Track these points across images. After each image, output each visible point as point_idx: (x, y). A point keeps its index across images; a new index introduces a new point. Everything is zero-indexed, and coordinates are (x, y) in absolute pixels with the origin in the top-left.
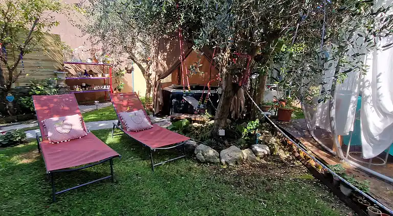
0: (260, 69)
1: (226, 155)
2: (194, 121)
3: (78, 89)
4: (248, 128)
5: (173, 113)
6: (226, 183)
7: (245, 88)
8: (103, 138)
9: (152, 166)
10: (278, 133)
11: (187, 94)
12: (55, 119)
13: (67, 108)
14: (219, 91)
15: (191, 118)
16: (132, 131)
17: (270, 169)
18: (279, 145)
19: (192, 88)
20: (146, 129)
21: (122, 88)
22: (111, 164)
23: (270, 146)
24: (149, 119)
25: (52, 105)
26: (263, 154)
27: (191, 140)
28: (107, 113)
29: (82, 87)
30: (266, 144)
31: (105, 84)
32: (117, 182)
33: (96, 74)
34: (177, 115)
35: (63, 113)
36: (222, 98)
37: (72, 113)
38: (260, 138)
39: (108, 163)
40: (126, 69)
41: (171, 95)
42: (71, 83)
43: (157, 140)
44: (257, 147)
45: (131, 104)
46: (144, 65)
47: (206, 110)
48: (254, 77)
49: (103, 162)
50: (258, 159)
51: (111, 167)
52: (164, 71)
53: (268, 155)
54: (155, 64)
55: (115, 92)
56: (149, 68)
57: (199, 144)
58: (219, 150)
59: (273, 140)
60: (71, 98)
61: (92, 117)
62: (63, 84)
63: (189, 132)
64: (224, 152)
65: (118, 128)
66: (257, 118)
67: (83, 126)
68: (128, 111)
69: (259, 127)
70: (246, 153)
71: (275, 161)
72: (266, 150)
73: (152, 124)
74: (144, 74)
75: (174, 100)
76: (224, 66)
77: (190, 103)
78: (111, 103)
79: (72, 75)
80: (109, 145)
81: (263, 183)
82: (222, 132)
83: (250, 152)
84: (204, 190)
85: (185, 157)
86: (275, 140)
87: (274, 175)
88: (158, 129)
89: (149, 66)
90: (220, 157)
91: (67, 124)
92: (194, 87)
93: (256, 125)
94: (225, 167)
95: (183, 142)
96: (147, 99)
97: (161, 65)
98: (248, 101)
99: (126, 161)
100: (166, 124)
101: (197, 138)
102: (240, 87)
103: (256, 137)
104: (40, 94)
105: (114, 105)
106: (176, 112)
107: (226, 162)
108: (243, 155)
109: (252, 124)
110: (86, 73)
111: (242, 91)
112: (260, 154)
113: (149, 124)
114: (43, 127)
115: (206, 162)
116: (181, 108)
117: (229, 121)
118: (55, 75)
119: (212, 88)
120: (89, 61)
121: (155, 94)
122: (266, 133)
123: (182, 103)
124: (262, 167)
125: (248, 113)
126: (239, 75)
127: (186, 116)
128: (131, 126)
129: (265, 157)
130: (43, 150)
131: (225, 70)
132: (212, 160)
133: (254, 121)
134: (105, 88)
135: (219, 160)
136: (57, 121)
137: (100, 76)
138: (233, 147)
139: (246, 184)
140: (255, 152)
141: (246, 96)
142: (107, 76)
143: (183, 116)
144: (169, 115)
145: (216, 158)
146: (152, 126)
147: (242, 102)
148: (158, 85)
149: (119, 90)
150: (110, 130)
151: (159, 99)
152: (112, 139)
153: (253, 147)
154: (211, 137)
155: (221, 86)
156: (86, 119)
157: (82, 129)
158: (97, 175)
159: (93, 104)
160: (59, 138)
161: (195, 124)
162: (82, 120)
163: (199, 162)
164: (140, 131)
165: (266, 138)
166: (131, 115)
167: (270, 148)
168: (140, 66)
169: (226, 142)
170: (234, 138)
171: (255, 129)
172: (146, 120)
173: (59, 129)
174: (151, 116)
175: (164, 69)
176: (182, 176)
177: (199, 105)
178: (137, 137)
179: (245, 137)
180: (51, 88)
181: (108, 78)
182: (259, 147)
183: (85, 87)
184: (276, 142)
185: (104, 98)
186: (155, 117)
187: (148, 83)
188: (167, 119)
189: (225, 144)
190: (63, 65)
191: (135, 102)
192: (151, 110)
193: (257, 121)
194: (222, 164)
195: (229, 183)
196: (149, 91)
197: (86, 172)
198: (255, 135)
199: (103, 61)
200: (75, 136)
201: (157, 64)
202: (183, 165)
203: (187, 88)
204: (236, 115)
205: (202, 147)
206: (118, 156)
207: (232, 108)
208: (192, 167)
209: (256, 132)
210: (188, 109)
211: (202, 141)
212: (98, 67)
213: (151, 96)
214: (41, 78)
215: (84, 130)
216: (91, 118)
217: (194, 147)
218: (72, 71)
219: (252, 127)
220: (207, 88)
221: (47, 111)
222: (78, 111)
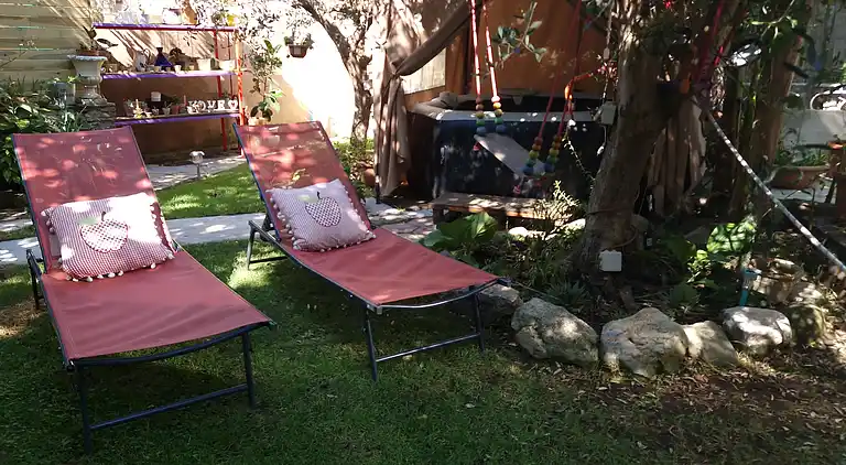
0: (764, 26)
1: (623, 340)
2: (516, 222)
3: (138, 113)
4: (712, 247)
5: (442, 192)
6: (618, 432)
7: (705, 104)
8: (220, 269)
9: (371, 366)
10: (834, 269)
11: (490, 127)
12: (81, 205)
13: (110, 174)
14: (605, 114)
15: (503, 211)
16: (309, 249)
17: (788, 397)
18: (833, 312)
19: (507, 105)
20: (351, 244)
21: (275, 107)
22: (247, 350)
23: (795, 316)
24: (364, 213)
25: (69, 164)
26: (763, 342)
27: (499, 282)
28: (230, 191)
29: (151, 105)
30: (780, 307)
31: (222, 96)
32: (264, 405)
33: (194, 61)
34: (454, 199)
35: (100, 190)
36: (616, 138)
37: (126, 188)
38: (759, 284)
39: (237, 343)
40: (289, 42)
41: (437, 132)
42: (119, 91)
43: (387, 279)
44: (741, 319)
45: (309, 162)
46: (348, 29)
47: (557, 183)
48: (740, 60)
49: (221, 341)
50: (745, 360)
51: (246, 356)
52: (413, 46)
53: (784, 346)
54: (382, 22)
55: (253, 121)
56: (362, 37)
57: (527, 297)
58: (597, 320)
59: (812, 293)
60: (126, 138)
61: (184, 202)
62: (93, 97)
63: (494, 257)
64: (617, 327)
65: (264, 239)
66: (748, 213)
67: (161, 233)
68: (298, 185)
69: (757, 247)
70: (696, 335)
71: (811, 372)
72: (779, 329)
73: (372, 227)
74: (345, 57)
75: (446, 149)
76: (626, 22)
77: (499, 156)
78: (239, 160)
79: (121, 67)
80: (242, 290)
81: (758, 442)
82: (611, 261)
83: (712, 333)
84: (541, 450)
85: (478, 339)
86: (817, 294)
87: (805, 419)
88: (390, 244)
89: (363, 30)
90: (599, 345)
91: (114, 224)
92: (518, 101)
93: (741, 236)
94: (617, 380)
95: (472, 288)
96: (355, 142)
97: (406, 28)
98: (717, 157)
99: (289, 344)
100: (419, 228)
101: (521, 278)
102: (687, 97)
103: (742, 281)
104: (29, 130)
105: (253, 166)
106: (455, 187)
107: (622, 365)
108: (687, 344)
109: (728, 235)
110: (161, 60)
111: (697, 112)
112: (751, 342)
113: (363, 227)
114: (47, 233)
115: (551, 360)
116: (471, 177)
117: (638, 219)
118: (71, 66)
119: (581, 105)
120: (173, 20)
121: (384, 126)
122: (783, 269)
123: (476, 159)
124: (757, 386)
125: (717, 193)
126: (682, 53)
127: (486, 204)
128: (305, 230)
129: (771, 352)
130: (54, 301)
131: (628, 37)
132: (570, 353)
133: (738, 222)
134: (221, 108)
135: (594, 354)
136: (85, 215)
137: (205, 69)
138: (652, 314)
139: (693, 442)
140: (736, 336)
141: (711, 135)
142: (227, 67)
143: (479, 204)
144: (428, 199)
145: (587, 347)
146: (372, 234)
147: (695, 159)
148: (397, 99)
149: (268, 114)
150: (242, 245)
151: (397, 146)
152: (246, 273)
153: (728, 317)
154: (573, 276)
155: (613, 95)
156: (167, 208)
157: (158, 240)
158: (206, 380)
159: (186, 160)
160: (89, 265)
161: (519, 232)
162: (157, 210)
163: (527, 357)
164: (334, 248)
165: (780, 289)
166: (305, 197)
167: (793, 323)
168: (333, 31)
169: (626, 294)
170: (659, 283)
171: (740, 253)
172: (353, 215)
173: (93, 238)
174: (370, 201)
175: (413, 39)
176: (468, 399)
177: (530, 165)
178: (325, 269)
179: (697, 279)
180: (58, 109)
181: (231, 75)
182: (750, 316)
183: (160, 105)
184: (822, 303)
185: (223, 139)
186: (382, 205)
187: (361, 91)
188: (420, 213)
189: (621, 302)
190: (92, 34)
191: (320, 158)
192: (370, 181)
193: (749, 224)
194: (608, 370)
195: (629, 436)
196: (363, 117)
197: (172, 371)
198: (738, 276)
199: (216, 18)
200: (138, 260)
201: (390, 23)
202: (471, 367)
203: (489, 106)
204: (668, 203)
205: (537, 305)
206: (267, 324)
207: (652, 175)
208: (503, 371)
209: (745, 265)
210: (494, 181)
211: (540, 288)
212: (199, 37)
213: (371, 136)
214: (30, 77)
215: (165, 242)
216: (181, 206)
217: (513, 307)
218: (121, 54)
219: (727, 246)
220: (559, 105)
221: (55, 184)
222: (146, 184)
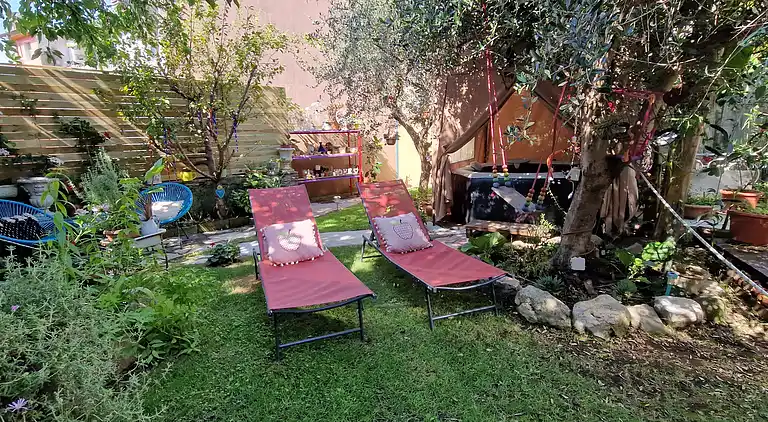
0: (680, 121)
1: (588, 314)
2: (516, 237)
3: (309, 176)
4: (645, 256)
5: (471, 219)
6: (584, 373)
7: (638, 168)
8: (347, 261)
9: (430, 320)
10: (730, 272)
11: (502, 183)
12: (279, 226)
13: (294, 209)
14: (574, 175)
15: (508, 231)
16: (394, 252)
17: (702, 357)
18: (731, 302)
19: (511, 169)
20: (419, 249)
21: (378, 171)
22: (360, 309)
23: (705, 303)
24: (426, 231)
25: (274, 204)
26: (683, 319)
27: (507, 275)
28: (353, 218)
29: (315, 172)
30: (693, 296)
31: (350, 166)
32: (369, 341)
33: (337, 148)
34: (479, 224)
35: (289, 217)
36: (581, 189)
37: (301, 216)
38: (679, 281)
39: (355, 305)
40: (386, 137)
41: (469, 184)
42: (299, 165)
43: (442, 271)
44: (666, 303)
45: (396, 202)
46: (418, 128)
47: (543, 215)
48: (662, 141)
49: (347, 304)
50: (669, 329)
51: (359, 312)
52: (455, 136)
53: (698, 324)
54: (438, 123)
55: (366, 180)
56: (426, 132)
57: (525, 284)
58: (570, 303)
59: (715, 288)
60: (302, 191)
61: (329, 223)
62: (288, 169)
63: (503, 259)
64: (581, 306)
65: (371, 246)
66: (669, 235)
67: (317, 240)
68: (390, 215)
69: (674, 257)
70: (636, 313)
71: (718, 341)
72: (695, 311)
73: (431, 240)
74: (416, 144)
75: (474, 194)
76: (586, 120)
77: (507, 200)
78: (359, 200)
79: (302, 153)
80: (358, 274)
81: (682, 387)
82: (578, 264)
83: (647, 312)
84: (536, 381)
85: (494, 309)
86: (719, 289)
87: (715, 373)
88: (443, 250)
89: (427, 129)
90: (571, 316)
91: (294, 235)
92: (517, 166)
93: (666, 250)
94: (583, 339)
95: (490, 278)
96: (421, 190)
97: (451, 126)
98: (645, 196)
99: (385, 305)
100: (458, 240)
101: (521, 273)
102: (627, 164)
103: (666, 279)
104: (258, 186)
105: (365, 205)
106: (479, 216)
107: (586, 330)
108: (630, 318)
109: (656, 249)
110: (321, 149)
111: (632, 172)
112: (674, 319)
113: (425, 240)
114: (260, 237)
115: (540, 324)
116: (489, 210)
117: (595, 238)
118: (278, 153)
119: (558, 168)
120: (327, 128)
121: (438, 182)
122: (695, 272)
123: (491, 200)
124: (679, 348)
125: (646, 222)
126: (624, 138)
127: (498, 226)
128: (393, 242)
129: (688, 326)
130: (263, 274)
131: (587, 129)
132: (552, 320)
133: (662, 240)
134: (350, 172)
135: (568, 322)
136: (281, 230)
137: (343, 152)
138: (605, 299)
139: (636, 383)
140: (662, 314)
141: (642, 185)
142: (354, 150)
143: (494, 226)
144: (463, 223)
145: (564, 317)
146: (430, 244)
147: (632, 200)
148: (445, 166)
149: (374, 175)
150: (359, 248)
151: (445, 193)
152: (361, 264)
153: (658, 302)
154: (552, 273)
155: (578, 165)
156: (320, 227)
157: (316, 245)
158: (338, 325)
159: (331, 201)
160: (282, 258)
161: (519, 244)
162: (315, 229)
163: (525, 322)
164: (409, 252)
165: (693, 284)
166: (393, 222)
167: (704, 308)
168: (410, 130)
169: (588, 283)
170: (610, 278)
171: (665, 261)
172: (420, 232)
173: (283, 243)
174: (430, 224)
175: (455, 133)
176: (487, 345)
177: (526, 206)
178: (404, 264)
179: (636, 276)
180: (271, 175)
181: (355, 156)
182: (673, 302)
183: (319, 172)
184: (724, 295)
185: (349, 190)
186: (436, 226)
187: (425, 162)
188: (458, 231)
189: (585, 290)
190: (289, 137)
191: (402, 200)
192: (429, 213)
193: (670, 242)
194: (577, 333)
195: (592, 376)
196: (425, 176)
197: (322, 318)
198: (663, 274)
199: (349, 126)
200: (307, 257)
201: (442, 124)
202: (490, 325)
203: (500, 169)
204: (615, 229)
205: (530, 290)
206: (371, 295)
207: (603, 211)
208: (509, 330)
209: (667, 268)
210: (503, 213)
211: (532, 278)
212: (340, 136)
213: (430, 186)
214: (258, 160)
215: (319, 246)
216: (327, 226)
217: (515, 291)
218: (302, 147)
219: (655, 257)
220: (544, 169)
221: (267, 215)
222: (311, 214)
